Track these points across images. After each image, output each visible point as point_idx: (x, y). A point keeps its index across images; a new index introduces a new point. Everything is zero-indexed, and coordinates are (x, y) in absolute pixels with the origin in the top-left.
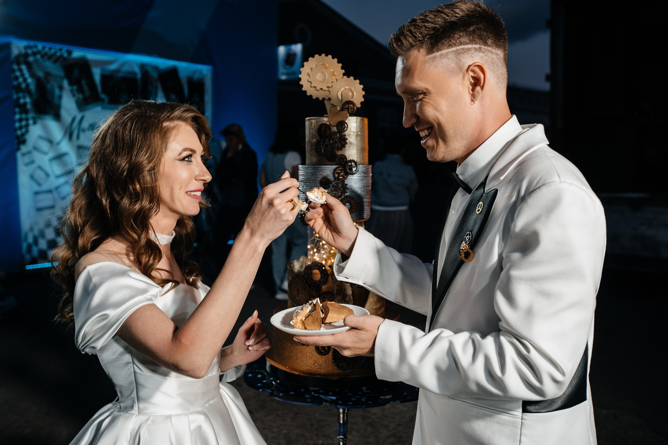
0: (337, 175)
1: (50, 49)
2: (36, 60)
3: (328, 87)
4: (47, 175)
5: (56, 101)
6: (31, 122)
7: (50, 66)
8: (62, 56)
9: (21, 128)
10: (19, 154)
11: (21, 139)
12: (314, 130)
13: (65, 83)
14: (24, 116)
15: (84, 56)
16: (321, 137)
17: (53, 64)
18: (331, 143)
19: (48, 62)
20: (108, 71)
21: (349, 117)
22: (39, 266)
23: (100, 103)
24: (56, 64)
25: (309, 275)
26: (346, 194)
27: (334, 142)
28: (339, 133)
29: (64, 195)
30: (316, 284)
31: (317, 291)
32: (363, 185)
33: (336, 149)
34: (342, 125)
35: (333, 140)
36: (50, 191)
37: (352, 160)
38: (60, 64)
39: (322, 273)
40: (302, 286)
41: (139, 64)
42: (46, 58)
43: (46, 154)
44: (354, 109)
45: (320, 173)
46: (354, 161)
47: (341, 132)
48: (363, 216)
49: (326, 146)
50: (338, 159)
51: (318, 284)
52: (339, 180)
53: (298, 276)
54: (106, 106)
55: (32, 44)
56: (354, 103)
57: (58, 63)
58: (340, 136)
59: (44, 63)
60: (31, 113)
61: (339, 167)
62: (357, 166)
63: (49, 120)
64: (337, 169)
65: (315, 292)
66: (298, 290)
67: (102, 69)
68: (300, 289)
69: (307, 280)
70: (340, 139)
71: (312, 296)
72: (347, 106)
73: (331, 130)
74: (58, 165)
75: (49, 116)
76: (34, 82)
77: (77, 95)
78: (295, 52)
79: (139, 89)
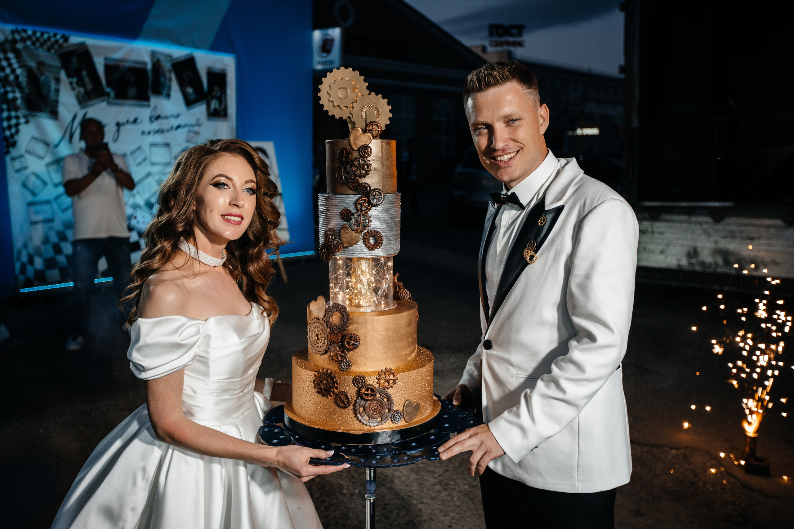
0: (359, 207)
1: (42, 34)
2: (26, 47)
3: (351, 104)
4: (45, 183)
5: (52, 96)
6: (22, 120)
7: (42, 54)
8: (56, 42)
9: (9, 127)
10: (8, 159)
11: (11, 141)
13: (63, 75)
14: (13, 114)
15: (83, 42)
16: (342, 162)
17: (47, 52)
18: (352, 170)
19: (40, 50)
20: (114, 61)
21: (373, 140)
22: (36, 289)
23: (104, 98)
24: (50, 52)
25: (329, 318)
26: (369, 228)
27: (356, 168)
28: (361, 158)
29: (64, 207)
30: (338, 328)
31: (338, 337)
32: (389, 216)
33: (358, 176)
34: (365, 149)
35: (355, 166)
36: (48, 202)
37: (377, 189)
38: (54, 52)
39: (343, 315)
40: (322, 330)
41: (149, 52)
42: (38, 44)
43: (41, 158)
44: (379, 130)
45: (340, 204)
46: (379, 189)
47: (364, 158)
48: (390, 251)
49: (348, 173)
50: (360, 188)
51: (339, 328)
52: (361, 211)
53: (318, 319)
54: (113, 102)
55: (20, 28)
56: (379, 123)
57: (53, 51)
58: (363, 162)
59: (35, 50)
60: (22, 110)
61: (361, 197)
62: (382, 196)
63: (45, 118)
64: (360, 199)
65: (336, 337)
66: (317, 335)
67: (105, 58)
68: (319, 334)
69: (328, 324)
70: (364, 165)
71: (333, 341)
72: (371, 128)
73: (353, 155)
74: (57, 171)
75: (44, 113)
76: (25, 74)
77: (78, 89)
78: (332, 37)
79: (150, 81)
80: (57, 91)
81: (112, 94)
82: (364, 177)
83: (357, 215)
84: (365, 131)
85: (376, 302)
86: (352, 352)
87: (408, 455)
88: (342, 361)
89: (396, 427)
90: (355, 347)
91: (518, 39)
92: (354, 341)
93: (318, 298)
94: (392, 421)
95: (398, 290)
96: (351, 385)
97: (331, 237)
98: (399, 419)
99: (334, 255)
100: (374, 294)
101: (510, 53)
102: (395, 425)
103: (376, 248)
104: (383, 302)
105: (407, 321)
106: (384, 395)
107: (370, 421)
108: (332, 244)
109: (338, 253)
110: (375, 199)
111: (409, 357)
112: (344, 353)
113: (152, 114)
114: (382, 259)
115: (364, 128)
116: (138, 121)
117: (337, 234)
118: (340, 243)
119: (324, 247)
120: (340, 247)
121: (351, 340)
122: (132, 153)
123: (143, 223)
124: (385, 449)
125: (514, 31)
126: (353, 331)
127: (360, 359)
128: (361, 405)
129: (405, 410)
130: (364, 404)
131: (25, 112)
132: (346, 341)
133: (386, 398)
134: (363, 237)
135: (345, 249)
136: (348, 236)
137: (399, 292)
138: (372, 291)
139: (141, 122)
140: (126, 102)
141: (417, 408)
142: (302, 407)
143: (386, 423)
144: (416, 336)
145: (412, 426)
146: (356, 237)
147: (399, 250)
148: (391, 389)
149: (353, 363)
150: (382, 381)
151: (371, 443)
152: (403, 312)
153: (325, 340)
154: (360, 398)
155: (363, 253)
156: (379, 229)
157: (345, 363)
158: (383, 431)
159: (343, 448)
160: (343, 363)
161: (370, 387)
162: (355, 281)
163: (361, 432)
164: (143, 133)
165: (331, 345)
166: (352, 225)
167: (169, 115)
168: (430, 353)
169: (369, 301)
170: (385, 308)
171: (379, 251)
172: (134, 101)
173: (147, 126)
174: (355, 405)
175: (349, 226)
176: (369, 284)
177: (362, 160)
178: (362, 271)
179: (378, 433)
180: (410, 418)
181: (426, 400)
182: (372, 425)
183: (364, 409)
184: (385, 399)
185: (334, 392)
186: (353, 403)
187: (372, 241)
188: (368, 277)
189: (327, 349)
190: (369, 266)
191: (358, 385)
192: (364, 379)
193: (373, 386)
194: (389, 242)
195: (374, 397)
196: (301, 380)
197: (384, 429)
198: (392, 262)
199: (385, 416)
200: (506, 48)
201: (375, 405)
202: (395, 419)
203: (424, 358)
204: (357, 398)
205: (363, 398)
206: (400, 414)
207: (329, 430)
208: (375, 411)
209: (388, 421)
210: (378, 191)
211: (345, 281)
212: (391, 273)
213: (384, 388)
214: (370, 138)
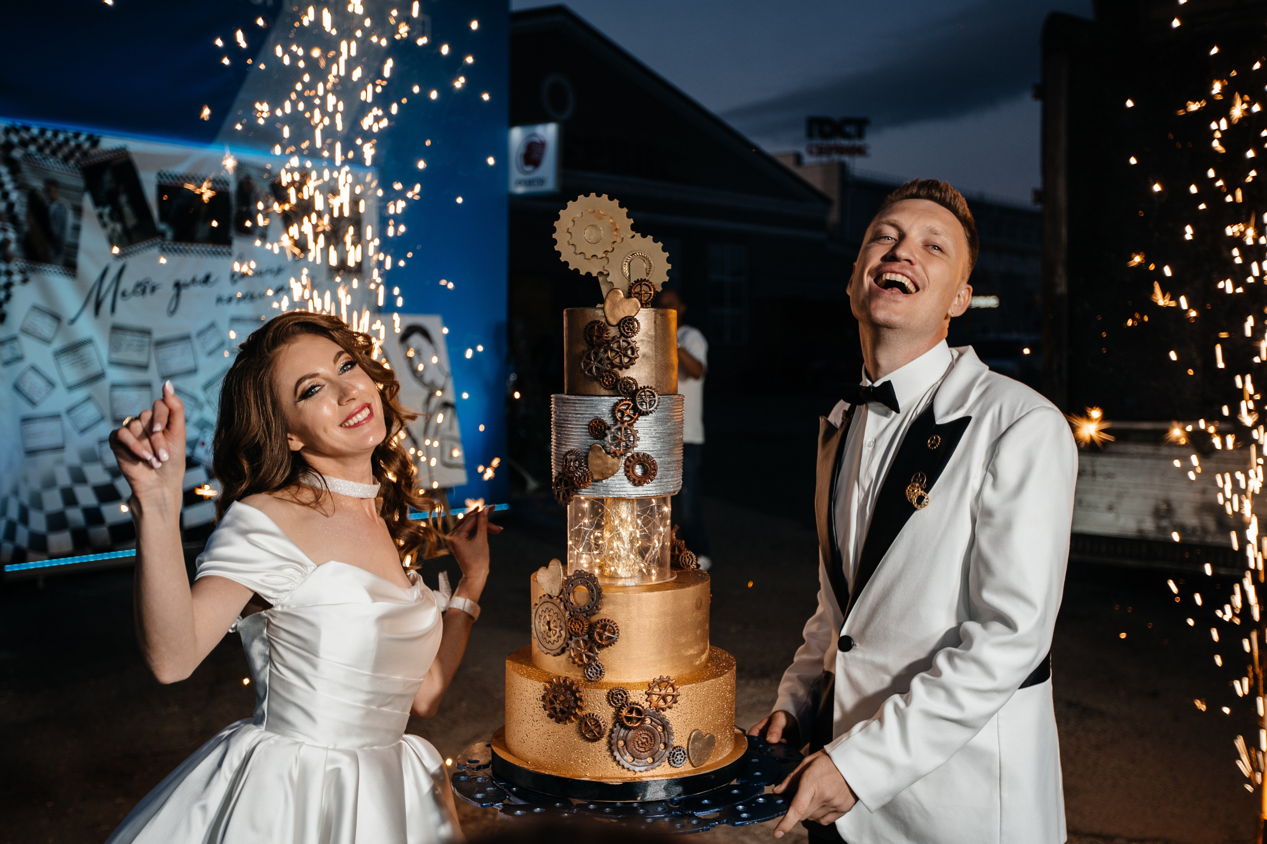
0: (619, 415)
1: (56, 134)
2: (28, 156)
3: (606, 252)
4: (51, 384)
5: (69, 238)
6: (17, 278)
7: (55, 167)
8: (79, 146)
12: (578, 331)
13: (87, 202)
14: (3, 267)
15: (123, 146)
16: (591, 345)
17: (63, 163)
18: (608, 357)
19: (51, 160)
20: (173, 178)
21: (641, 309)
22: (32, 565)
23: (155, 241)
24: (67, 164)
25: (569, 594)
26: (635, 449)
27: (614, 354)
28: (623, 338)
29: (83, 424)
30: (582, 610)
31: (583, 625)
32: (667, 431)
33: (617, 366)
34: (629, 323)
35: (612, 350)
36: (56, 417)
37: (648, 387)
38: (75, 164)
39: (592, 590)
40: (556, 615)
41: (233, 164)
42: (47, 151)
43: (47, 341)
44: (651, 294)
45: (588, 411)
46: (651, 388)
47: (627, 337)
48: (667, 488)
49: (600, 362)
50: (621, 385)
51: (585, 611)
52: (623, 422)
53: (550, 597)
54: (170, 247)
55: (18, 124)
56: (650, 283)
57: (72, 162)
58: (625, 344)
59: (43, 161)
60: (17, 260)
61: (622, 400)
62: (656, 398)
63: (55, 274)
64: (620, 403)
65: (580, 626)
66: (549, 623)
67: (159, 174)
68: (552, 621)
69: (566, 604)
70: (626, 349)
71: (575, 633)
72: (637, 290)
73: (610, 333)
74: (73, 364)
75: (54, 266)
76: (24, 200)
77: (111, 225)
78: (542, 139)
79: (234, 212)
80: (77, 229)
81: (169, 235)
82: (627, 368)
83: (615, 430)
84: (629, 296)
85: (644, 570)
86: (605, 650)
87: (697, 818)
88: (590, 665)
89: (677, 774)
90: (611, 641)
91: (858, 143)
92: (610, 632)
93: (551, 563)
94: (670, 763)
95: (677, 552)
96: (605, 702)
97: (573, 464)
98: (681, 760)
99: (577, 493)
100: (639, 558)
101: (843, 166)
102: (674, 771)
103: (645, 482)
104: (654, 571)
105: (694, 602)
106: (658, 721)
107: (634, 763)
108: (575, 476)
109: (583, 490)
110: (644, 404)
111: (697, 661)
112: (593, 653)
113: (236, 268)
114: (654, 501)
115: (627, 289)
116: (212, 279)
117: (582, 459)
118: (587, 474)
119: (561, 480)
120: (588, 479)
121: (605, 630)
122: (200, 334)
124: (660, 809)
125: (850, 129)
126: (607, 615)
127: (618, 662)
128: (620, 735)
129: (692, 746)
130: (625, 734)
131: (23, 264)
132: (597, 632)
133: (661, 725)
134: (625, 464)
135: (595, 484)
136: (599, 462)
137: (678, 556)
138: (637, 553)
139: (217, 280)
140: (192, 248)
141: (711, 742)
142: (522, 741)
143: (660, 767)
144: (707, 626)
145: (703, 773)
146: (614, 464)
147: (681, 487)
148: (668, 710)
149: (607, 669)
150: (655, 698)
151: (636, 799)
152: (689, 586)
153: (561, 632)
154: (619, 725)
155: (624, 489)
156: (650, 451)
157: (594, 668)
158: (656, 779)
159: (592, 806)
160: (591, 669)
161: (636, 706)
162: (609, 536)
163: (619, 780)
164: (219, 300)
165: (571, 639)
166: (608, 445)
167: (264, 270)
168: (729, 655)
169: (631, 569)
170: (657, 580)
171: (650, 487)
172: (206, 245)
173: (226, 288)
174: (610, 736)
175: (603, 447)
176: (631, 542)
177: (623, 341)
178: (621, 520)
179: (648, 782)
180: (700, 760)
181: (724, 731)
182: (637, 769)
183: (625, 743)
184: (659, 727)
185: (575, 715)
186: (607, 733)
187: (638, 471)
188: (631, 529)
189: (564, 645)
190: (632, 512)
191: (616, 704)
192: (625, 694)
193: (640, 705)
194: (666, 472)
195: (642, 723)
196: (522, 697)
197: (657, 776)
198: (670, 505)
199: (659, 755)
200: (836, 157)
201: (643, 736)
202: (675, 760)
203: (720, 663)
204: (614, 726)
205: (625, 724)
206: (683, 752)
207: (568, 776)
208: (644, 746)
209: (663, 764)
210: (650, 390)
211: (592, 537)
212: (668, 524)
213: (658, 709)
214: (638, 305)
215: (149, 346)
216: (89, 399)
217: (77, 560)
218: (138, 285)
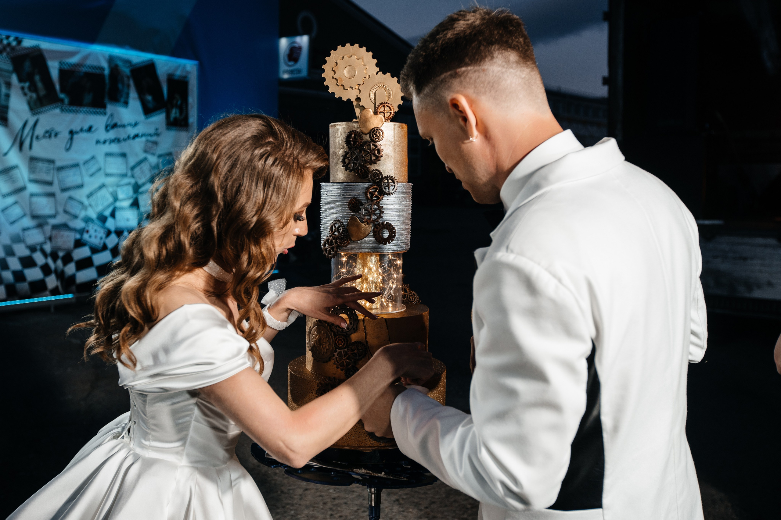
0: (369, 196)
3: (359, 84)
5: (3, 101)
8: (9, 44)
12: (340, 138)
13: (14, 79)
15: (37, 45)
16: (350, 147)
18: (362, 155)
20: (69, 66)
21: (385, 123)
23: (57, 105)
24: (2, 55)
26: (381, 219)
27: (366, 154)
28: (372, 142)
29: (12, 219)
30: (343, 331)
31: (344, 341)
32: (401, 208)
33: (368, 162)
34: (376, 132)
35: (365, 151)
37: (390, 176)
38: (7, 55)
39: (350, 318)
40: (325, 334)
41: (107, 57)
44: (391, 112)
45: (348, 193)
47: (375, 142)
48: (401, 247)
49: (357, 159)
50: (370, 175)
51: (346, 332)
52: (372, 201)
54: (67, 108)
56: (391, 104)
57: (5, 54)
58: (373, 147)
61: (371, 186)
62: (396, 184)
64: (370, 187)
65: (342, 342)
66: (320, 340)
67: (60, 63)
68: (322, 339)
70: (374, 150)
71: (339, 347)
72: (382, 109)
73: (363, 139)
74: (6, 181)
77: (29, 94)
78: (300, 45)
79: (108, 87)
80: (8, 96)
81: (66, 101)
82: (375, 163)
83: (367, 205)
84: (376, 112)
85: (384, 304)
88: (348, 369)
97: (337, 230)
99: (339, 251)
103: (387, 242)
104: (390, 305)
109: (344, 248)
110: (387, 188)
112: (350, 360)
113: (109, 123)
114: (392, 256)
115: (374, 109)
116: (93, 129)
117: (344, 226)
118: (346, 237)
119: (328, 241)
120: (347, 241)
122: (86, 162)
123: (96, 237)
134: (374, 230)
135: (353, 243)
136: (355, 228)
139: (96, 130)
140: (81, 109)
146: (366, 230)
147: (409, 247)
153: (330, 346)
156: (392, 221)
164: (98, 142)
165: (336, 351)
166: (362, 216)
167: (126, 124)
170: (392, 310)
171: (390, 246)
172: (89, 108)
173: (103, 135)
175: (359, 217)
176: (375, 285)
177: (372, 144)
178: (369, 269)
188: (375, 276)
189: (331, 355)
190: (377, 264)
194: (401, 236)
198: (402, 259)
210: (391, 178)
212: (400, 272)
214: (382, 120)
215: (53, 170)
216: (16, 203)
217: (8, 303)
218: (47, 132)
